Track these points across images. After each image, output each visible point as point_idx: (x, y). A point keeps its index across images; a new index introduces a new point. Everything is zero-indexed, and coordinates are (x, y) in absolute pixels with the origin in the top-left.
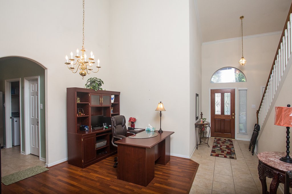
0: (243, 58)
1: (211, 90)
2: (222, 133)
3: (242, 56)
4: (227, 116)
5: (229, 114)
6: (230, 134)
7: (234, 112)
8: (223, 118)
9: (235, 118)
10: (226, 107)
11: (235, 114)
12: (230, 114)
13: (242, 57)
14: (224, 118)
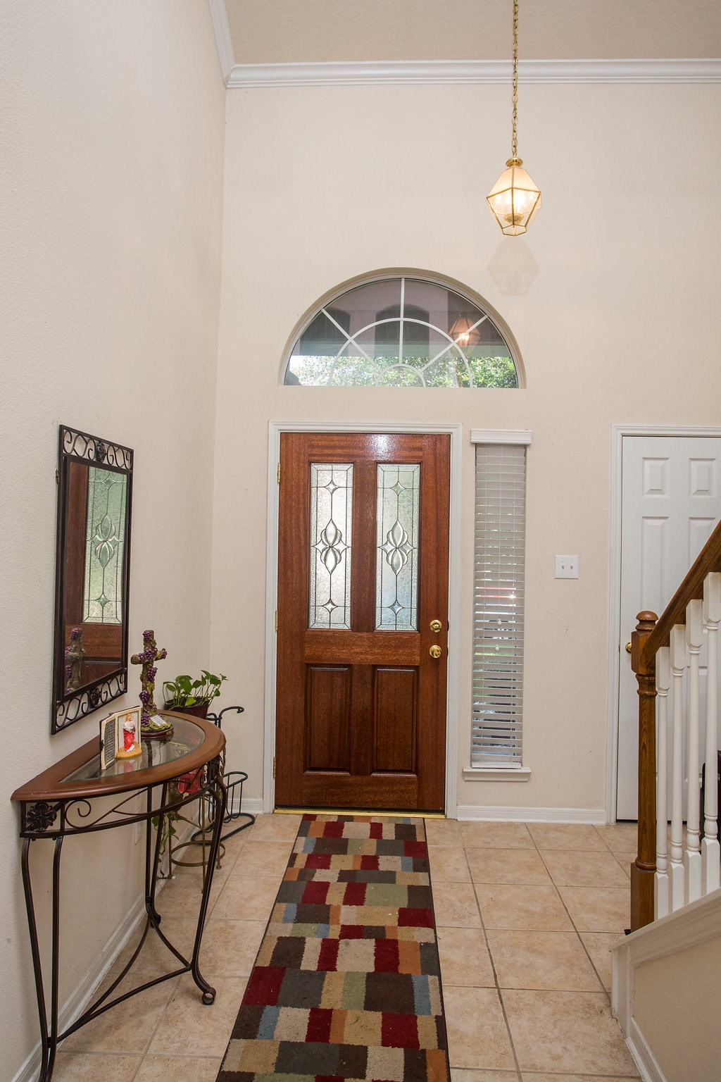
0: (514, 163)
1: (285, 436)
2: (357, 773)
3: (511, 148)
4: (397, 640)
5: (408, 622)
6: (410, 782)
7: (442, 613)
8: (361, 654)
9: (445, 652)
10: (387, 568)
11: (446, 626)
12: (412, 627)
13: (510, 164)
14: (370, 659)
